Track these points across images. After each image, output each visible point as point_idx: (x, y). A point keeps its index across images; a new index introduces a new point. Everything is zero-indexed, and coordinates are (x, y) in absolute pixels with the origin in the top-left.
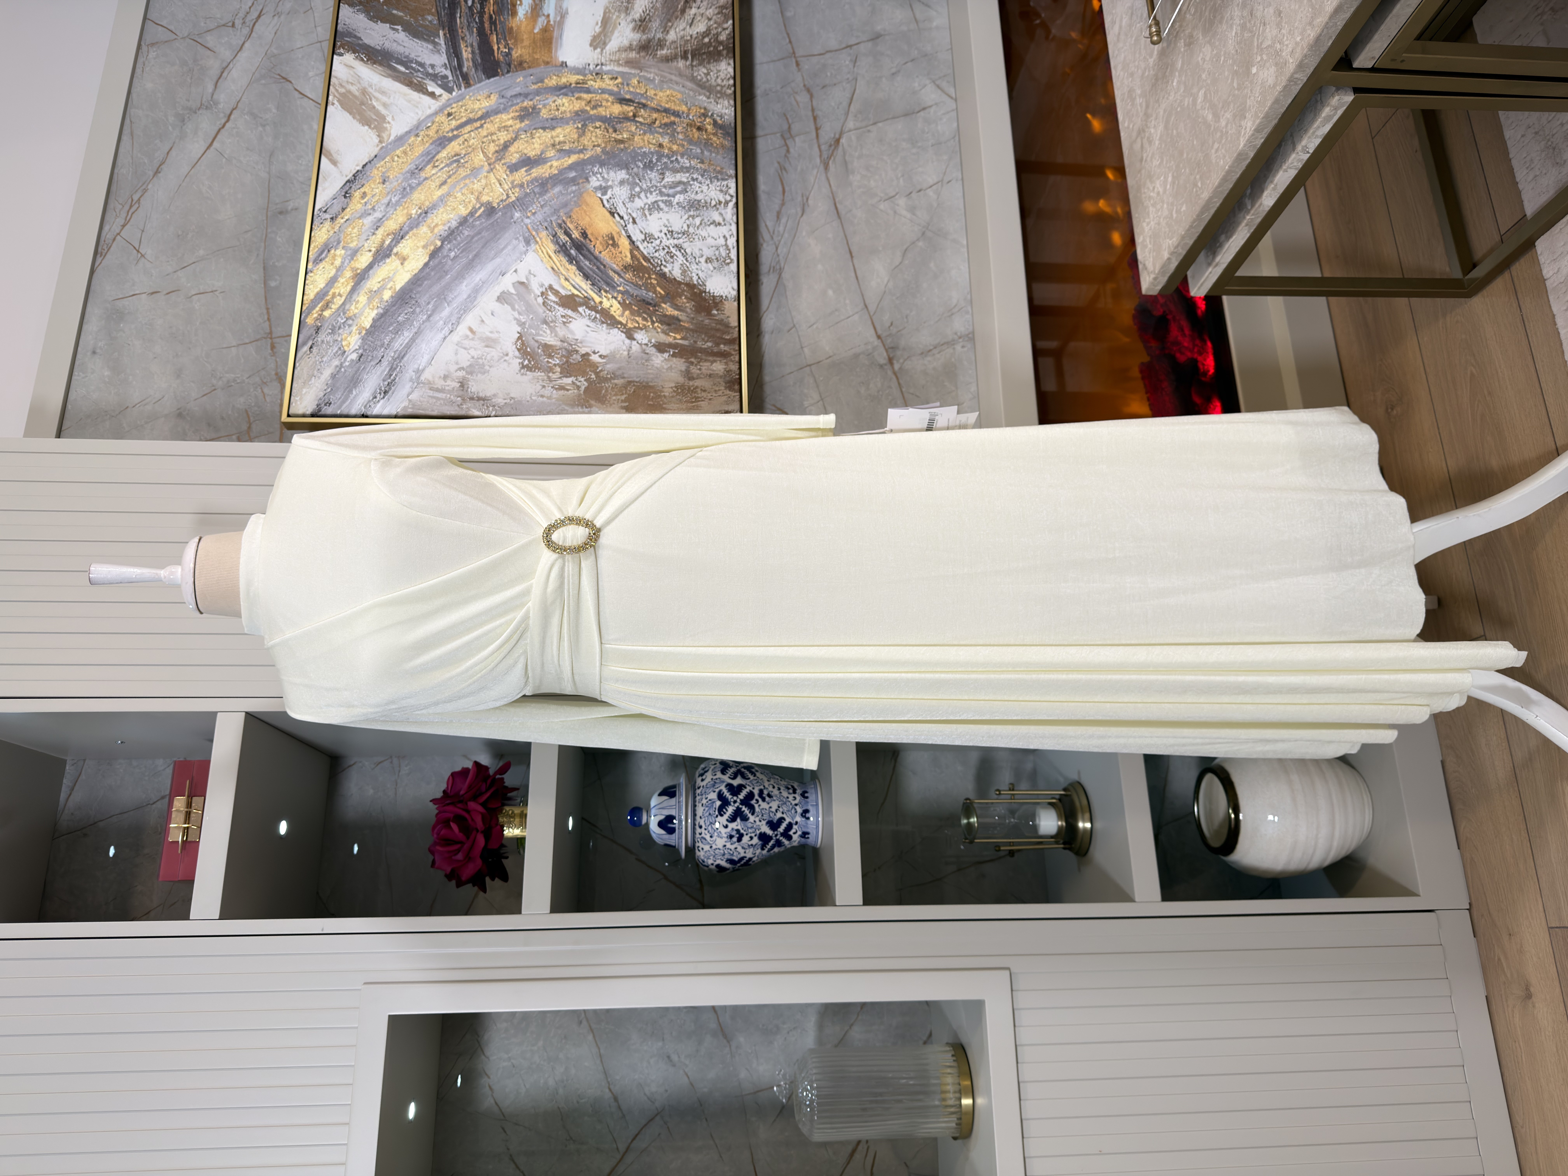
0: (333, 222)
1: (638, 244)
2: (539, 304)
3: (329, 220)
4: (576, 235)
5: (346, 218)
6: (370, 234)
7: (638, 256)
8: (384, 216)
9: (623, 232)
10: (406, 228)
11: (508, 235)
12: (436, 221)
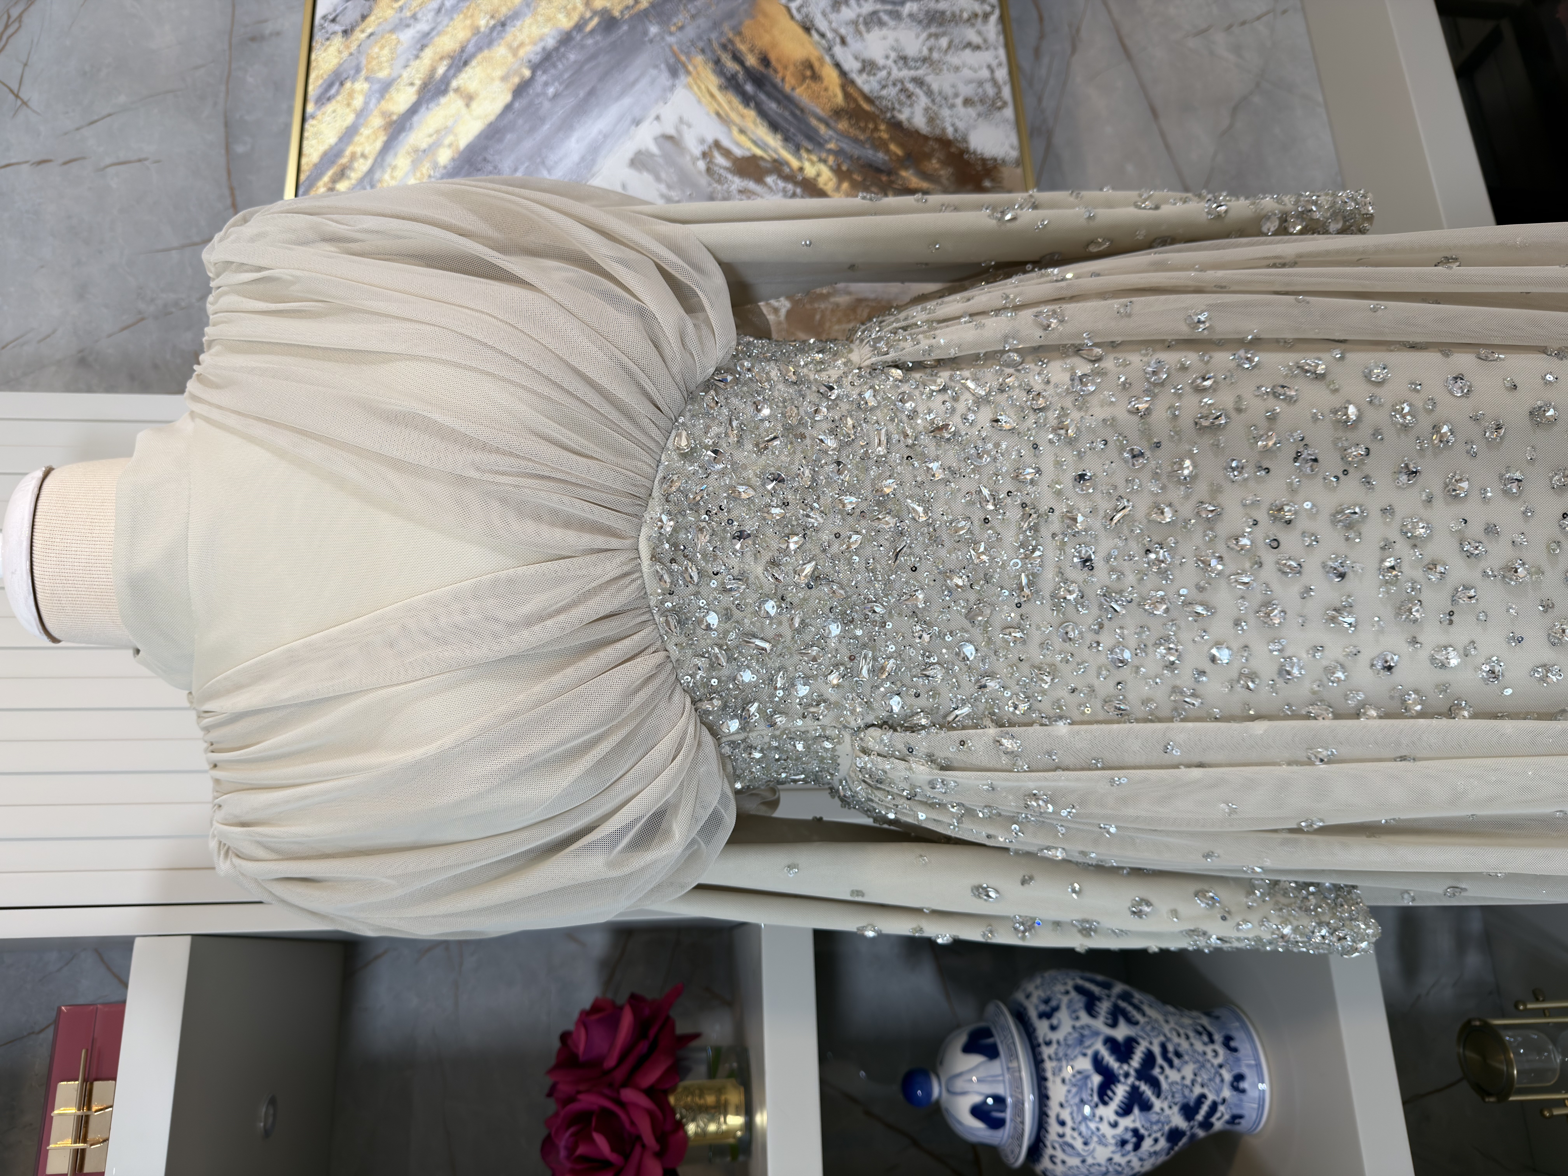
0: (347, 39)
1: (854, 76)
2: (700, 172)
3: (340, 34)
4: (751, 61)
5: (369, 31)
6: (411, 57)
7: (856, 95)
8: (433, 29)
9: (827, 59)
10: (471, 48)
11: (641, 60)
12: (522, 36)
